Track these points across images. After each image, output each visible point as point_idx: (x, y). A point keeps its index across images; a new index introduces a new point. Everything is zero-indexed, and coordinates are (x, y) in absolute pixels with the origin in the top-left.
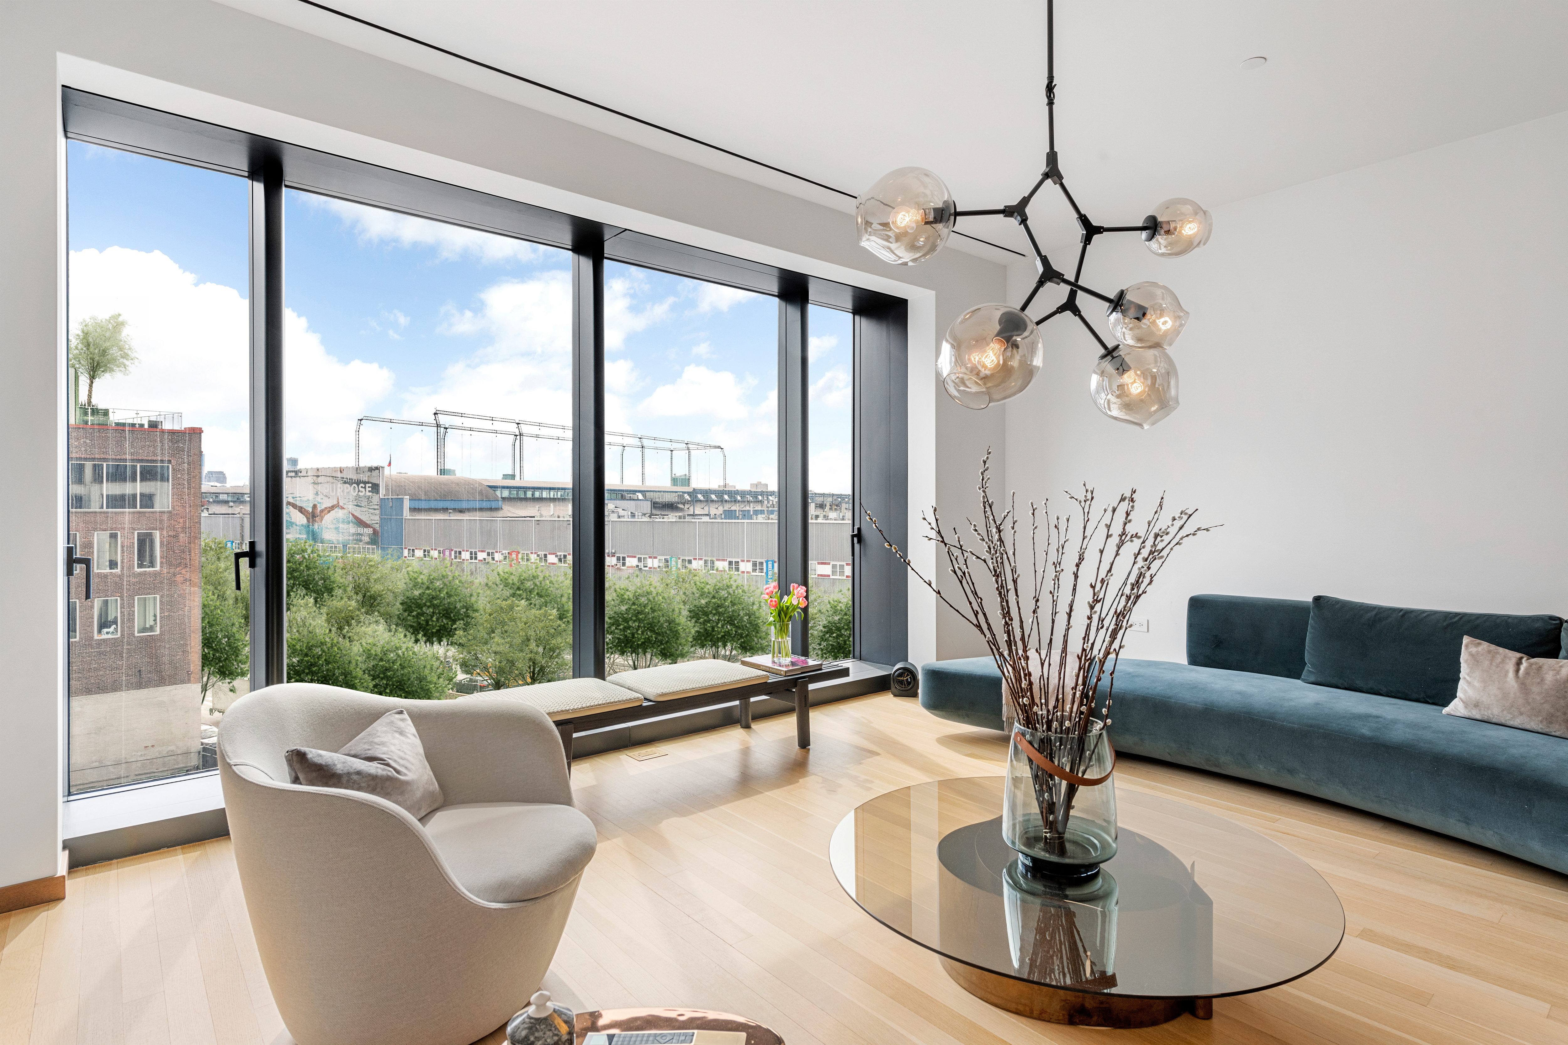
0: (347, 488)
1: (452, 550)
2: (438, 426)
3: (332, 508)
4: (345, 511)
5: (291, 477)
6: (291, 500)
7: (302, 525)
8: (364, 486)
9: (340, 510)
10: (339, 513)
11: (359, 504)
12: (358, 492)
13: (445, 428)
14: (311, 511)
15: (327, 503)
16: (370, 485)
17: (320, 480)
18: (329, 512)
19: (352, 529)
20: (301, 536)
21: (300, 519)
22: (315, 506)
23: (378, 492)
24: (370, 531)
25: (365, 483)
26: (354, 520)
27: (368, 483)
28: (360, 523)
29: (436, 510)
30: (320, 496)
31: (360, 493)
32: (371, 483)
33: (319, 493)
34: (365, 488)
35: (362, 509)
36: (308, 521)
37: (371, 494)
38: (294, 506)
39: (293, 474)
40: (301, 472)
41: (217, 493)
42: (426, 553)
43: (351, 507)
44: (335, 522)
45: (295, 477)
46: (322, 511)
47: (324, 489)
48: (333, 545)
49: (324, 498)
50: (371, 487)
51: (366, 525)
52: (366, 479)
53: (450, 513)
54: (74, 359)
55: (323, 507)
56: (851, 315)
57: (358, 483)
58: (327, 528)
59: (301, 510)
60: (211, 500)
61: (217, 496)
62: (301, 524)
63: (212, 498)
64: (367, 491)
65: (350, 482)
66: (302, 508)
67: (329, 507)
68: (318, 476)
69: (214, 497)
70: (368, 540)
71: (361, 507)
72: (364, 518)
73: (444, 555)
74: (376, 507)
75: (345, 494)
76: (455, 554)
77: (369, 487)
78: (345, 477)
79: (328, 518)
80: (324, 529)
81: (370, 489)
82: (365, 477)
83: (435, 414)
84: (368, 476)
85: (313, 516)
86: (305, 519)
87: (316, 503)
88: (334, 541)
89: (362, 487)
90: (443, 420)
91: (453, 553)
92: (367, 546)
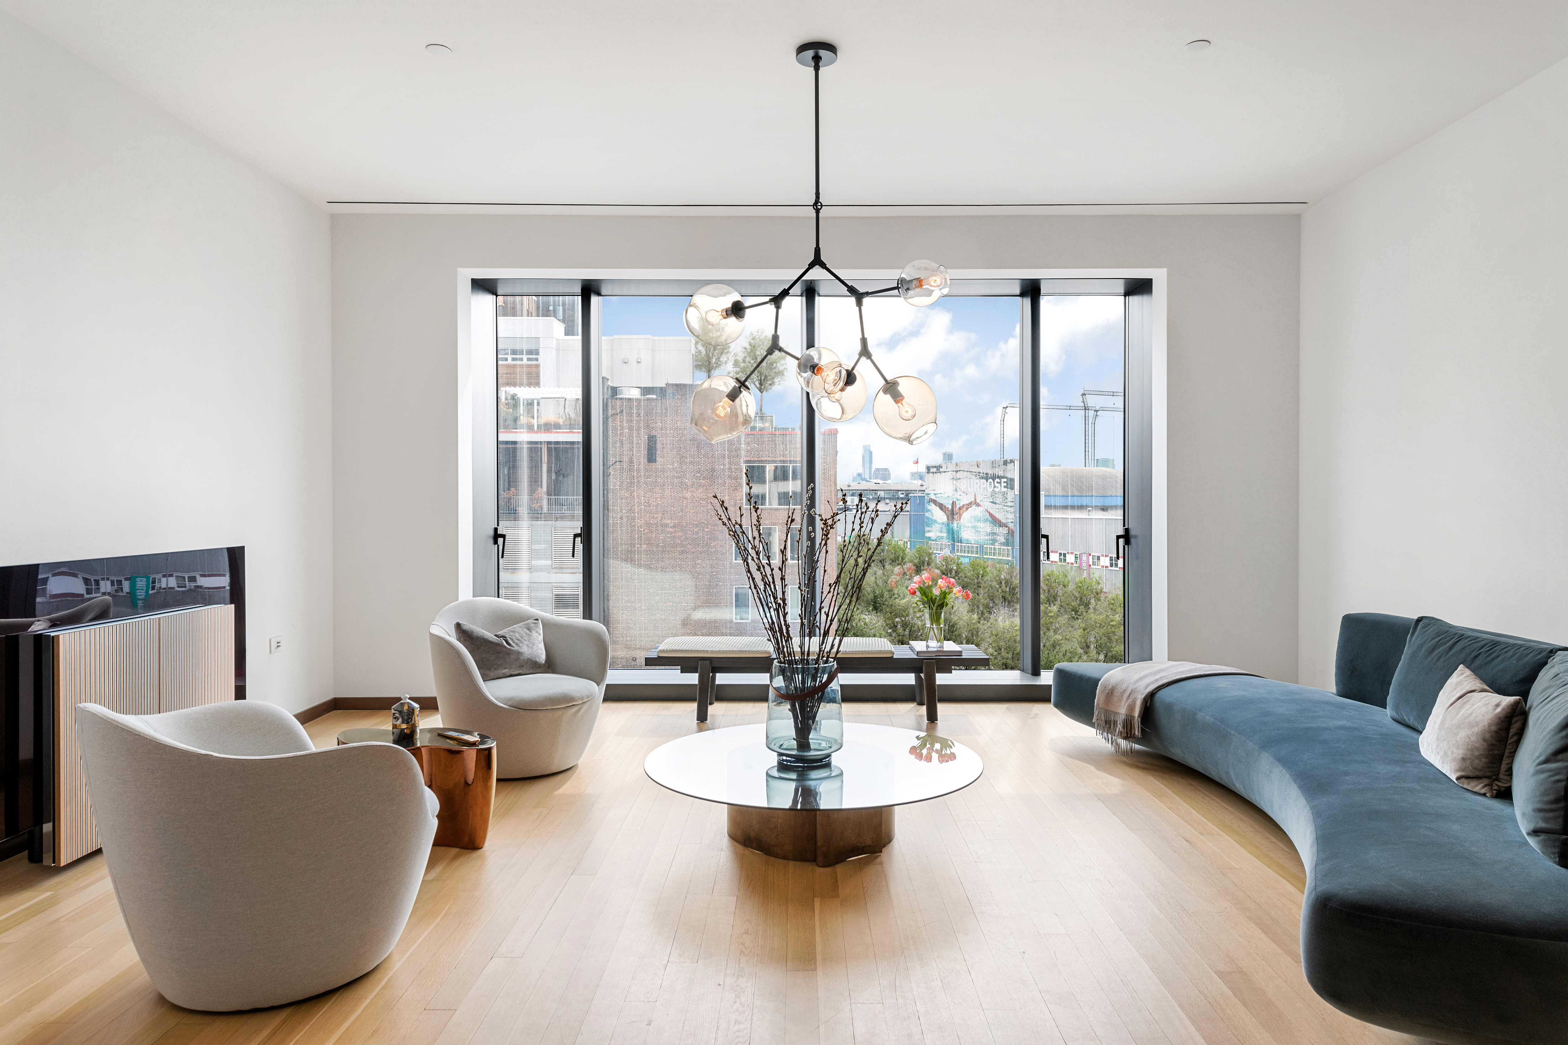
0: (984, 484)
1: (1090, 555)
2: (1086, 409)
3: (969, 505)
4: (980, 509)
5: (933, 473)
6: (933, 497)
7: (943, 523)
8: (999, 481)
9: (977, 507)
10: (974, 511)
11: (994, 501)
12: (994, 487)
13: (1095, 411)
14: (950, 508)
15: (965, 501)
16: (1005, 480)
17: (959, 475)
18: (967, 509)
19: (988, 528)
20: (942, 535)
21: (939, 516)
22: (953, 504)
23: (1012, 488)
24: (1004, 531)
25: (1000, 477)
26: (990, 518)
27: (1004, 477)
28: (995, 521)
29: (1073, 507)
30: (959, 493)
31: (995, 489)
32: (1006, 478)
33: (958, 489)
34: (1000, 483)
35: (997, 506)
36: (948, 519)
37: (1006, 489)
38: (935, 502)
39: (934, 470)
40: (942, 467)
41: (876, 490)
42: (1062, 557)
43: (986, 504)
44: (972, 520)
45: (936, 473)
46: (960, 509)
47: (963, 485)
48: (971, 545)
49: (962, 494)
50: (1006, 482)
51: (1001, 524)
52: (1001, 473)
53: (1089, 511)
54: (742, 372)
55: (961, 505)
56: (1123, 297)
57: (994, 478)
58: (964, 526)
59: (941, 507)
60: (871, 497)
61: (876, 493)
62: (941, 521)
63: (872, 495)
64: (1003, 487)
65: (986, 477)
66: (942, 504)
67: (967, 504)
68: (957, 471)
69: (874, 495)
70: (1004, 541)
71: (996, 503)
72: (998, 516)
73: (1081, 560)
74: (1012, 504)
75: (982, 490)
76: (1093, 559)
77: (1004, 482)
78: (981, 472)
79: (966, 516)
80: (962, 527)
81: (1005, 484)
82: (1001, 471)
83: (1084, 395)
84: (1004, 470)
85: (953, 513)
86: (945, 517)
87: (955, 500)
88: (972, 541)
89: (998, 482)
90: (1091, 401)
91: (1091, 557)
92: (1002, 547)
